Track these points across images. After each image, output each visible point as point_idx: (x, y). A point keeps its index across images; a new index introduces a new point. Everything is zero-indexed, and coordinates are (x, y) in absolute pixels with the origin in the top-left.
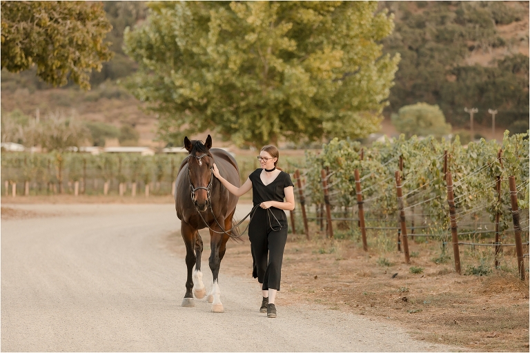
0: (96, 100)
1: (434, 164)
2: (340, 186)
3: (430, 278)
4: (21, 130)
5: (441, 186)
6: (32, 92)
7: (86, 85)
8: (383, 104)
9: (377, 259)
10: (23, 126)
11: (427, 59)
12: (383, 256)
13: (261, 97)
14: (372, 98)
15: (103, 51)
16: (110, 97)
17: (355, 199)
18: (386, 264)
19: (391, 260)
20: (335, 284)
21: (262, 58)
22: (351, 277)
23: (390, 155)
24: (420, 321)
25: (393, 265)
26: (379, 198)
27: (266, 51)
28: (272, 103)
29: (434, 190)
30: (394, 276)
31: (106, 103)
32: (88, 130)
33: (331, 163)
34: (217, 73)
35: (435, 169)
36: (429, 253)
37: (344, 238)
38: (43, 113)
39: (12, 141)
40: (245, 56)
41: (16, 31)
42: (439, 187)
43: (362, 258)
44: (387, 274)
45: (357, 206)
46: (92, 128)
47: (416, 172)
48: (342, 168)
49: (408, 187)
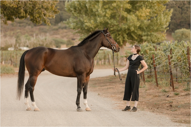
0: (57, 30)
1: (183, 52)
2: (147, 61)
3: (182, 97)
4: (28, 42)
5: (186, 60)
6: (32, 27)
7: (49, 24)
8: (167, 28)
9: (162, 90)
10: (29, 40)
11: (185, 11)
12: (164, 88)
13: (119, 27)
14: (162, 27)
15: (55, 11)
16: (63, 28)
17: (153, 66)
18: (165, 92)
19: (167, 90)
20: (144, 100)
21: (119, 12)
22: (151, 97)
23: (167, 48)
24: (176, 114)
25: (168, 92)
26: (162, 65)
27: (120, 9)
28: (123, 29)
29: (184, 62)
30: (168, 96)
31: (61, 31)
32: (54, 41)
33: (144, 52)
34: (102, 18)
35: (184, 54)
36: (182, 87)
37: (149, 81)
38: (37, 35)
39: (24, 46)
40: (112, 12)
41: (21, 3)
42: (186, 61)
43: (156, 89)
44: (165, 96)
45: (154, 69)
46: (55, 41)
47: (176, 55)
48: (148, 54)
49: (173, 61)
